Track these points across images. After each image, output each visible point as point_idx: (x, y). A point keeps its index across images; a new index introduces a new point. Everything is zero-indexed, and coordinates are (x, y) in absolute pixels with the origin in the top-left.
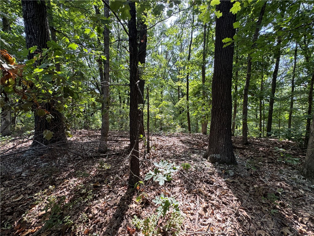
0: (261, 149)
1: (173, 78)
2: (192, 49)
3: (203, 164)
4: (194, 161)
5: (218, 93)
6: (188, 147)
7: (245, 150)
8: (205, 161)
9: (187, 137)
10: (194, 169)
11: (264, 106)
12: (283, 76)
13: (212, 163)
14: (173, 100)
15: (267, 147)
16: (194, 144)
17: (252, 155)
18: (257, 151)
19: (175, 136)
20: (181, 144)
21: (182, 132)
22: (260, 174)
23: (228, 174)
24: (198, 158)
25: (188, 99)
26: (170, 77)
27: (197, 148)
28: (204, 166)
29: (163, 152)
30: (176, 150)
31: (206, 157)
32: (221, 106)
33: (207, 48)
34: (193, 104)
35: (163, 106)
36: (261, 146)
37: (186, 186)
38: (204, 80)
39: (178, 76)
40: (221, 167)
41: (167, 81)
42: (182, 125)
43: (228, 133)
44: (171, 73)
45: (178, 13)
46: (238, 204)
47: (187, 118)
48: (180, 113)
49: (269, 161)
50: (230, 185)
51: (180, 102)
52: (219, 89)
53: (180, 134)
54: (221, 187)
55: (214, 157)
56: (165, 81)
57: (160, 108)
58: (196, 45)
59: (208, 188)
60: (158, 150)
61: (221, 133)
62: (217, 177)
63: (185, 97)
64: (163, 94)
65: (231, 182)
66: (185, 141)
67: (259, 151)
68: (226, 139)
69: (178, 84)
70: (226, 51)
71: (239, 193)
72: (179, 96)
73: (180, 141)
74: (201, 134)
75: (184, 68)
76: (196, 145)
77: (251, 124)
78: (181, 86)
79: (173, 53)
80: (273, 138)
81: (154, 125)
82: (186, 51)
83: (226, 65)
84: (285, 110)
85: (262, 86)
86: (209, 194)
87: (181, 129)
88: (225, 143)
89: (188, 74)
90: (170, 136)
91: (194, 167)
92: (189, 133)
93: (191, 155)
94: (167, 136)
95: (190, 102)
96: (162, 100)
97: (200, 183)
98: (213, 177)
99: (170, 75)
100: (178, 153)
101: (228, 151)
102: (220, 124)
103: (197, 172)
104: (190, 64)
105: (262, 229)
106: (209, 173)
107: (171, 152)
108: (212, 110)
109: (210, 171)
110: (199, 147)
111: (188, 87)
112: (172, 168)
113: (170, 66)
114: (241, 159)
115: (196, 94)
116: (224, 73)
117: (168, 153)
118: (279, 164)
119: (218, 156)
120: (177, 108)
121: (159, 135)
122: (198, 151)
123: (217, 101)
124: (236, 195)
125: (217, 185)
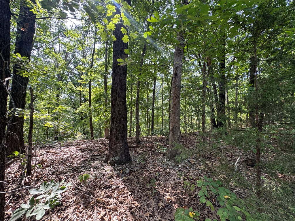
0: (148, 145)
1: (74, 82)
2: (95, 59)
3: (103, 169)
4: (93, 169)
5: (116, 102)
6: (89, 155)
7: (138, 148)
8: (105, 166)
9: (88, 144)
10: (94, 178)
11: (149, 112)
12: (158, 93)
13: (112, 166)
14: (74, 105)
15: (152, 142)
16: (96, 150)
17: (142, 151)
18: (145, 147)
19: (74, 145)
20: (80, 153)
21: (83, 139)
22: (146, 165)
23: (125, 173)
24: (99, 164)
25: (90, 105)
26: (70, 80)
27: (99, 154)
28: (104, 171)
29: (55, 168)
30: (74, 161)
31: (106, 162)
32: (118, 113)
33: (108, 62)
34: (95, 110)
35: (59, 111)
36: (148, 142)
37: (82, 202)
38: (106, 88)
39: (79, 81)
40: (120, 168)
41: (66, 84)
42: (83, 131)
43: (125, 136)
44: (71, 76)
45: (80, 20)
46: (131, 198)
47: (89, 123)
48: (82, 119)
49: (152, 153)
50: (126, 182)
51: (81, 107)
52: (116, 98)
53: (81, 142)
54: (118, 187)
55: (114, 159)
56: (62, 83)
57: (55, 113)
58: (98, 55)
59: (107, 193)
60: (47, 167)
61: (119, 136)
62: (115, 179)
63: (87, 103)
64: (60, 97)
65: (127, 180)
66: (86, 148)
67: (147, 147)
68: (123, 141)
69: (80, 88)
70: (121, 68)
71: (133, 187)
72: (81, 101)
73: (80, 150)
74: (104, 139)
75: (87, 74)
76: (98, 151)
77: (142, 126)
78: (83, 91)
79: (74, 56)
80: (155, 135)
81: (44, 135)
82: (89, 58)
83: (121, 79)
84: (160, 115)
85: (147, 98)
86: (108, 200)
87: (83, 136)
88: (122, 145)
89: (90, 80)
90: (68, 146)
91: (93, 176)
92: (92, 139)
93: (91, 163)
94: (62, 146)
95: (92, 107)
96: (58, 105)
97: (99, 191)
98: (112, 180)
99: (70, 78)
100: (76, 165)
101: (125, 151)
102: (118, 129)
103: (96, 180)
104: (93, 71)
105: (148, 211)
106: (108, 177)
107: (67, 166)
108: (111, 117)
109: (109, 175)
110: (100, 153)
111: (90, 93)
112: (59, 188)
113: (70, 68)
114: (135, 156)
115: (98, 100)
116: (120, 85)
117: (62, 168)
118: (157, 154)
119: (117, 158)
120: (78, 113)
121: (51, 147)
122: (99, 157)
123: (115, 108)
124: (130, 190)
125: (115, 187)
